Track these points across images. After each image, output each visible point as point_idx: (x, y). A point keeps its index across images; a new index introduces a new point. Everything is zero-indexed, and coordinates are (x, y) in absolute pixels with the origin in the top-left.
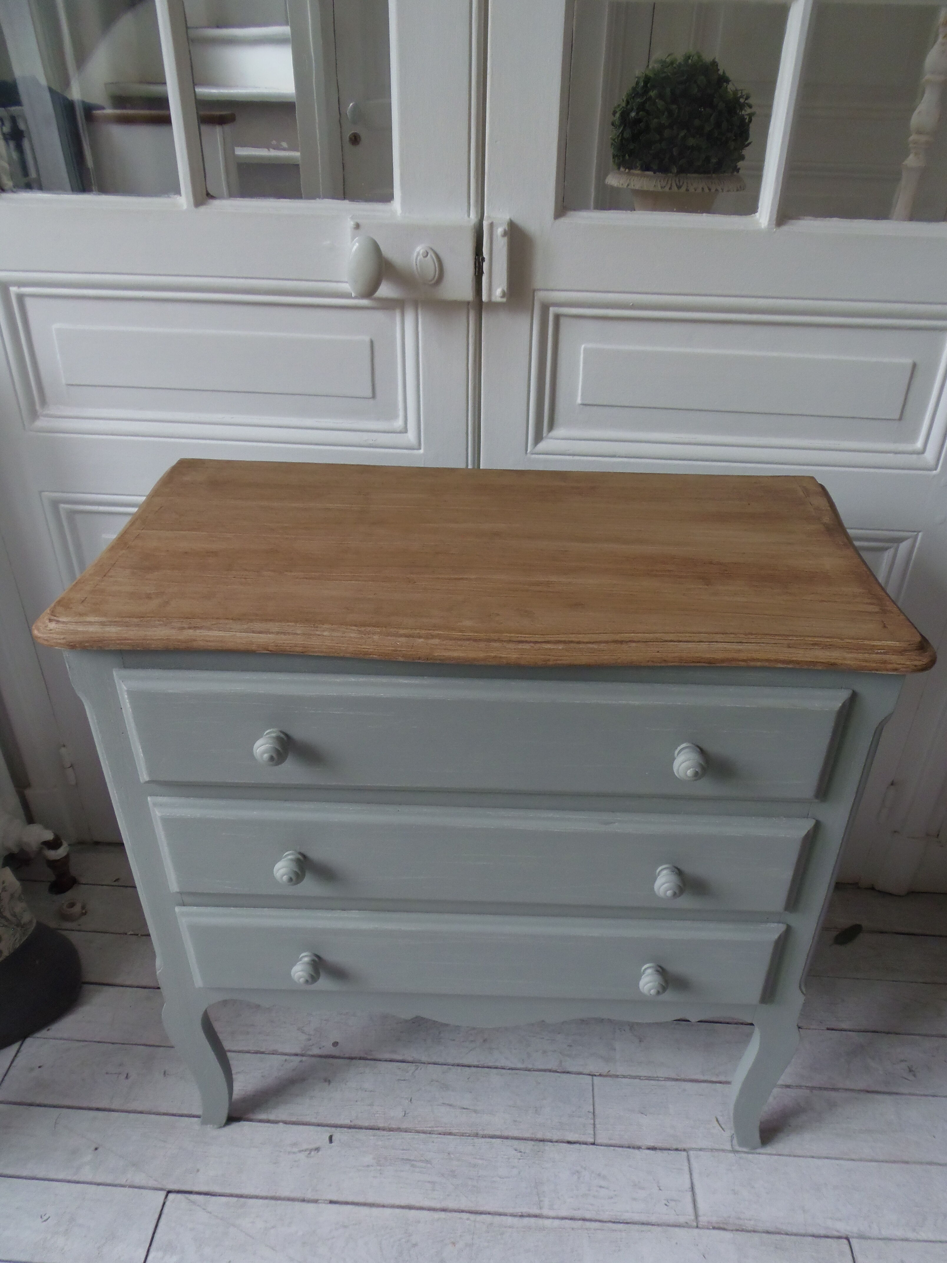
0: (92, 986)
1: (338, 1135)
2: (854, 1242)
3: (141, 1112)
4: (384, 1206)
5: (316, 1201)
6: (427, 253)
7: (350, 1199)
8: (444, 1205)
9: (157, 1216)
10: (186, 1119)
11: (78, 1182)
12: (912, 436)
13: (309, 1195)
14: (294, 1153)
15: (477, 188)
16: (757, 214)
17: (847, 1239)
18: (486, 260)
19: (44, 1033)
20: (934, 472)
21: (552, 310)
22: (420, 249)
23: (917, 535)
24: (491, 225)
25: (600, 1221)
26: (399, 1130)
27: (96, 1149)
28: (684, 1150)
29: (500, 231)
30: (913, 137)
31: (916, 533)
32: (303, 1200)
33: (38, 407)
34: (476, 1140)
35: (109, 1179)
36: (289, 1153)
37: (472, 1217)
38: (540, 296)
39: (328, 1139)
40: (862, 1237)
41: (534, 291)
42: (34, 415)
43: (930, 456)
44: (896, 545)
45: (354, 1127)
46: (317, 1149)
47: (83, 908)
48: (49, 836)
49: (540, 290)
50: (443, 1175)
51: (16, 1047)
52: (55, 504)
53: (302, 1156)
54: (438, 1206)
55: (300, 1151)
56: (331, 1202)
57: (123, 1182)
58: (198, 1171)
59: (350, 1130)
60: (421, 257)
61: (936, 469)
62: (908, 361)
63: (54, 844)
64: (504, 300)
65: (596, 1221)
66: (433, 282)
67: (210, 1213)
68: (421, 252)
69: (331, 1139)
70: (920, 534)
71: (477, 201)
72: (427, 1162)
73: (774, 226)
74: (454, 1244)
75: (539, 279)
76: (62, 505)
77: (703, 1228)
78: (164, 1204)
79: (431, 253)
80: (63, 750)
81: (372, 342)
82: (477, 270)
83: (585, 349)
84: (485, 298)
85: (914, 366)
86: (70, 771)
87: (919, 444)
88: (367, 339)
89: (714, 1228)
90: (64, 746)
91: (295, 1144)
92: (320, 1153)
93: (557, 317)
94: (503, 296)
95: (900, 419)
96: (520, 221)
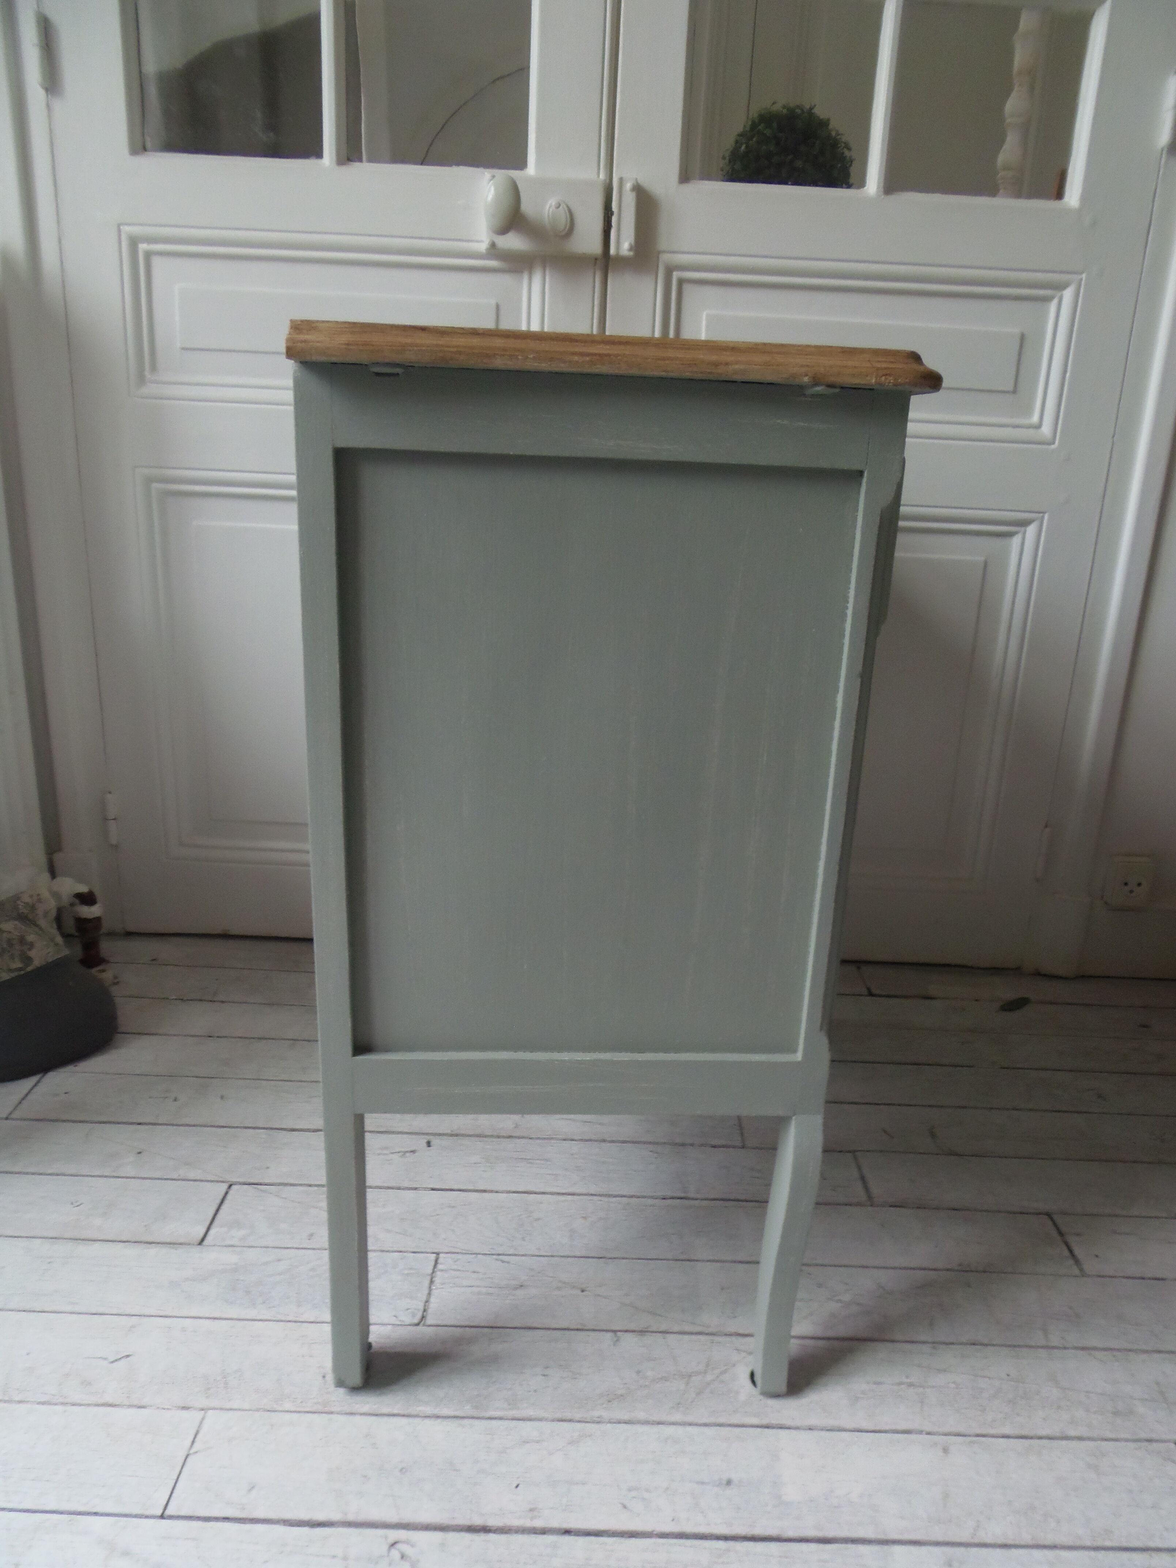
0: (128, 1036)
1: (435, 1141)
2: (1055, 1217)
3: (194, 1126)
4: (497, 1192)
5: (416, 1189)
6: (560, 205)
7: (455, 1187)
8: (570, 1190)
9: (218, 1201)
10: (251, 1131)
11: (119, 1177)
12: (1027, 410)
13: (406, 1184)
14: (385, 1154)
15: (607, 150)
16: (865, 188)
17: (1049, 1215)
18: (615, 213)
19: (70, 1068)
20: (1053, 447)
21: (676, 275)
22: (552, 202)
23: (1043, 517)
24: (621, 181)
25: (756, 1201)
26: (510, 1137)
27: (140, 1153)
28: (849, 1152)
29: (628, 186)
30: (1002, 174)
31: (1041, 515)
32: (399, 1188)
33: (147, 373)
34: (603, 1144)
35: (158, 1174)
36: (379, 1154)
37: (606, 1199)
38: (665, 258)
39: (425, 1145)
40: (1064, 1213)
41: (659, 252)
42: (141, 380)
43: (1046, 429)
44: (1023, 529)
45: (457, 1135)
46: (413, 1152)
47: (115, 977)
48: (83, 889)
49: (664, 252)
50: (566, 1169)
51: (33, 1080)
52: (149, 481)
53: (395, 1156)
54: (564, 1191)
55: (392, 1153)
56: (433, 1189)
57: (175, 1177)
58: (268, 1168)
59: (451, 1138)
60: (553, 207)
61: (1054, 443)
62: (1017, 331)
63: (88, 899)
64: (631, 253)
65: (752, 1201)
66: (564, 233)
67: (285, 1198)
68: (554, 204)
69: (429, 1144)
70: (1046, 516)
71: (606, 165)
72: (547, 1160)
73: (882, 193)
74: (585, 1218)
75: (663, 243)
76: (155, 485)
77: (878, 1206)
78: (226, 1193)
79: (563, 206)
80: (109, 796)
81: (498, 307)
82: (606, 223)
83: (707, 315)
84: (612, 251)
85: (1023, 337)
86: (112, 826)
87: (1035, 419)
88: (493, 302)
89: (891, 1206)
90: (110, 793)
91: (386, 1148)
92: (416, 1154)
93: (681, 282)
94: (631, 249)
95: (1015, 391)
96: (646, 183)
